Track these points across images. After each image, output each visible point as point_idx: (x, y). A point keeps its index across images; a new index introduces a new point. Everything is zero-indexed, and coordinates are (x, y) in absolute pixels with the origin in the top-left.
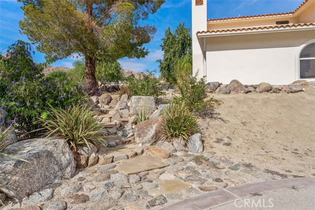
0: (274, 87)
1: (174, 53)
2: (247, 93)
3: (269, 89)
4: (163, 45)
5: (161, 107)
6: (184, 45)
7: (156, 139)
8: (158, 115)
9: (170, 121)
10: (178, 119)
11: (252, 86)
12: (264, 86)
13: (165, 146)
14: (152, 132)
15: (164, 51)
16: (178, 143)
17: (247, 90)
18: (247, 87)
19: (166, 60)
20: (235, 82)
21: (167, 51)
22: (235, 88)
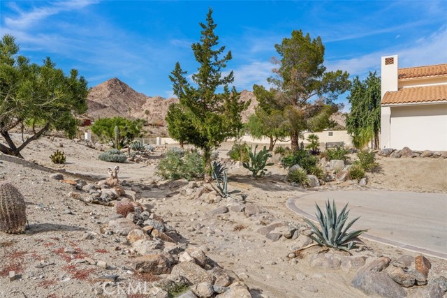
0: (435, 153)
1: (363, 106)
2: (413, 157)
3: (431, 155)
4: (350, 96)
5: (348, 166)
6: (376, 98)
7: (346, 179)
8: (346, 169)
9: (352, 172)
10: (356, 171)
11: (418, 153)
12: (427, 153)
13: (349, 182)
14: (344, 176)
15: (351, 104)
16: (355, 181)
17: (413, 155)
18: (414, 152)
19: (353, 115)
20: (406, 148)
21: (354, 105)
22: (405, 154)
